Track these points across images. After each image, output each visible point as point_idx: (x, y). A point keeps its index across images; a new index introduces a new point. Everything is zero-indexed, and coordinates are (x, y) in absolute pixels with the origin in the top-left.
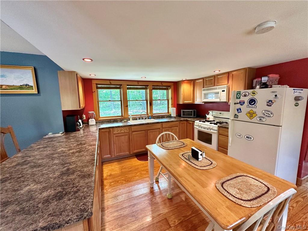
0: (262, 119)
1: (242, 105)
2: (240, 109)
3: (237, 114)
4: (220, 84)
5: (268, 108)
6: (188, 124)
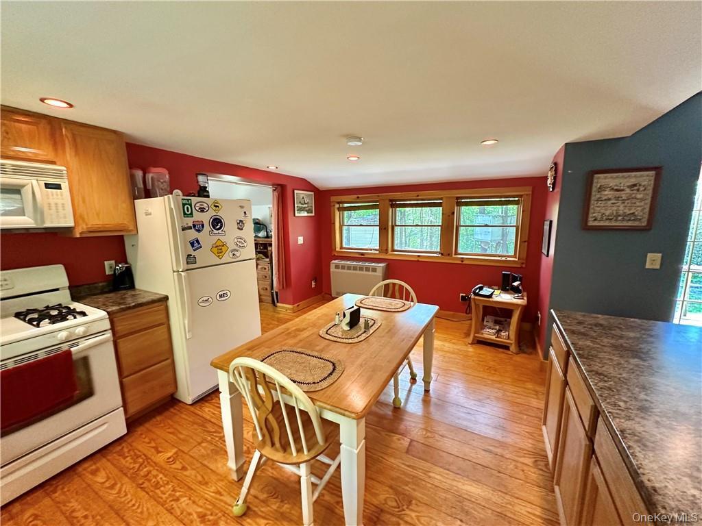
0: (236, 253)
1: (199, 231)
2: (198, 241)
3: (193, 253)
5: (240, 233)
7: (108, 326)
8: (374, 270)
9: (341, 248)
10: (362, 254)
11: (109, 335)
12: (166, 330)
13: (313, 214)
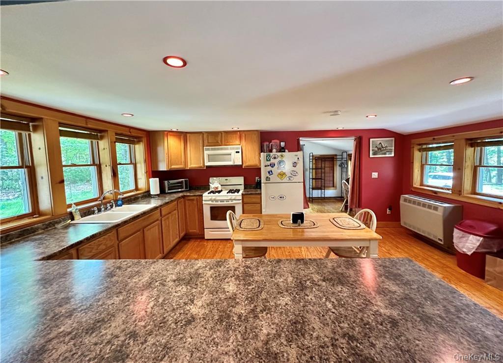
0: (291, 178)
1: (272, 167)
2: (272, 172)
3: (269, 177)
4: (231, 144)
5: (294, 169)
6: (187, 201)
7: (241, 198)
8: (436, 208)
9: (422, 184)
10: (435, 192)
11: (241, 201)
12: (260, 206)
13: (393, 155)
